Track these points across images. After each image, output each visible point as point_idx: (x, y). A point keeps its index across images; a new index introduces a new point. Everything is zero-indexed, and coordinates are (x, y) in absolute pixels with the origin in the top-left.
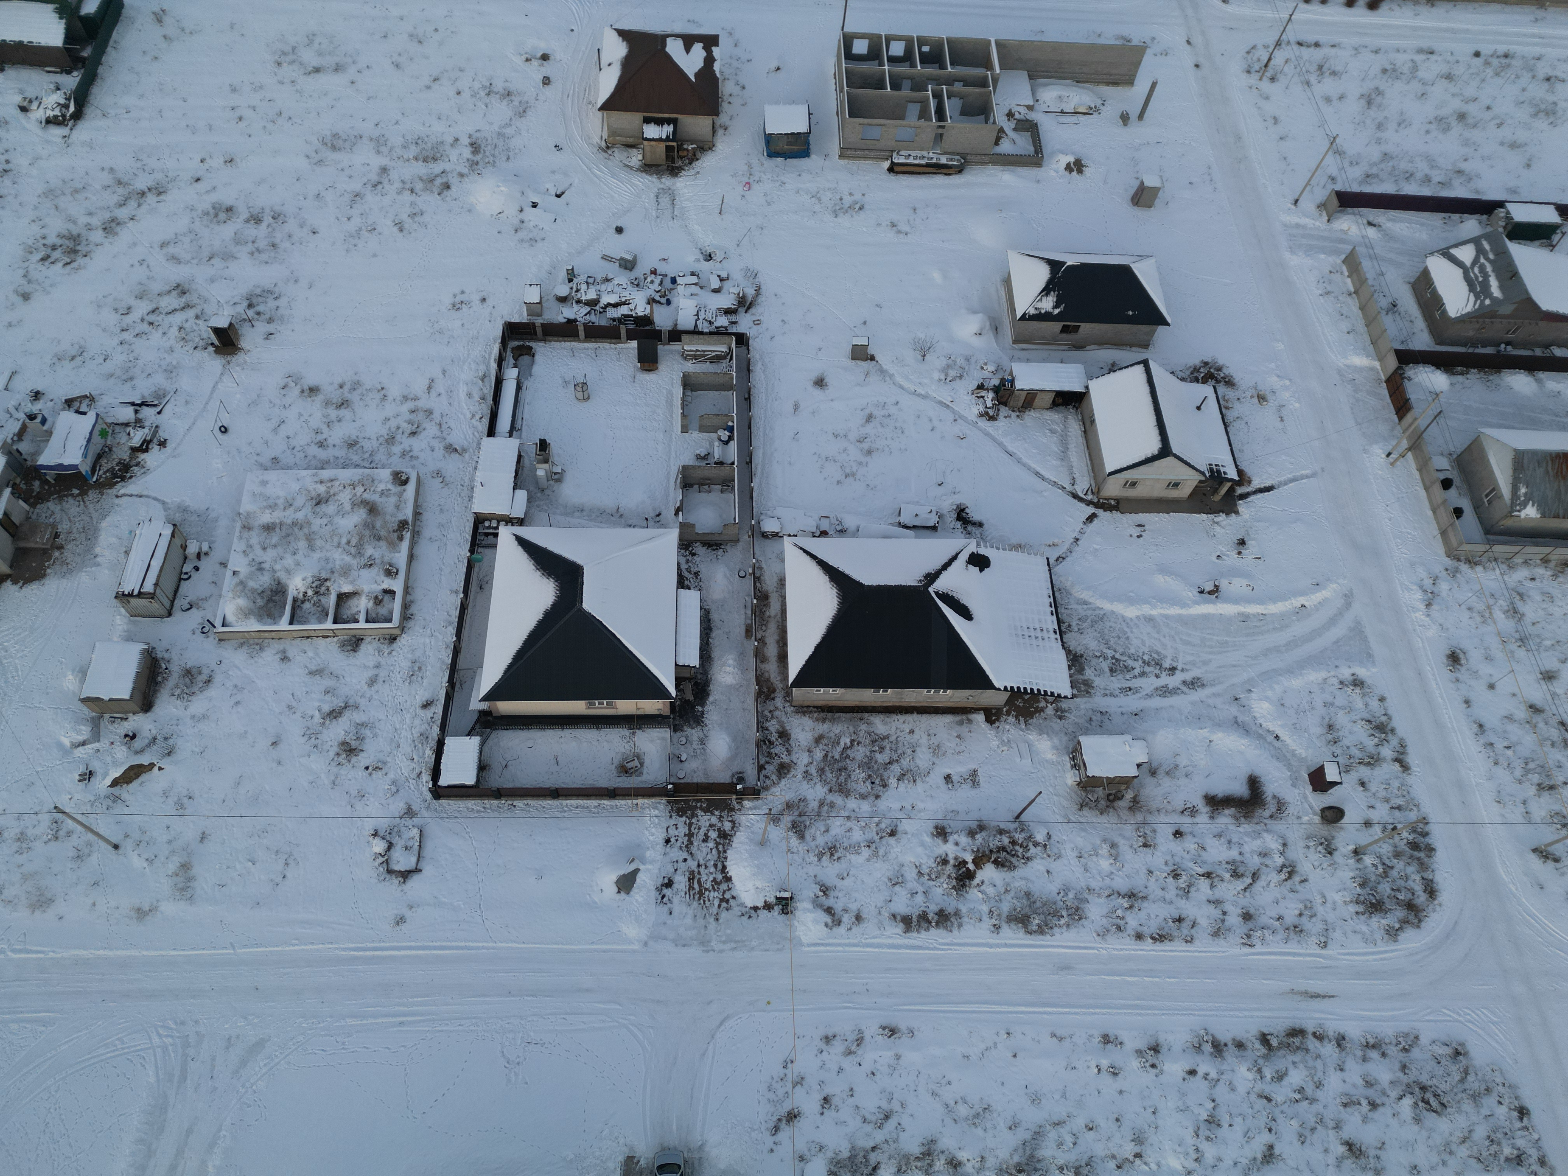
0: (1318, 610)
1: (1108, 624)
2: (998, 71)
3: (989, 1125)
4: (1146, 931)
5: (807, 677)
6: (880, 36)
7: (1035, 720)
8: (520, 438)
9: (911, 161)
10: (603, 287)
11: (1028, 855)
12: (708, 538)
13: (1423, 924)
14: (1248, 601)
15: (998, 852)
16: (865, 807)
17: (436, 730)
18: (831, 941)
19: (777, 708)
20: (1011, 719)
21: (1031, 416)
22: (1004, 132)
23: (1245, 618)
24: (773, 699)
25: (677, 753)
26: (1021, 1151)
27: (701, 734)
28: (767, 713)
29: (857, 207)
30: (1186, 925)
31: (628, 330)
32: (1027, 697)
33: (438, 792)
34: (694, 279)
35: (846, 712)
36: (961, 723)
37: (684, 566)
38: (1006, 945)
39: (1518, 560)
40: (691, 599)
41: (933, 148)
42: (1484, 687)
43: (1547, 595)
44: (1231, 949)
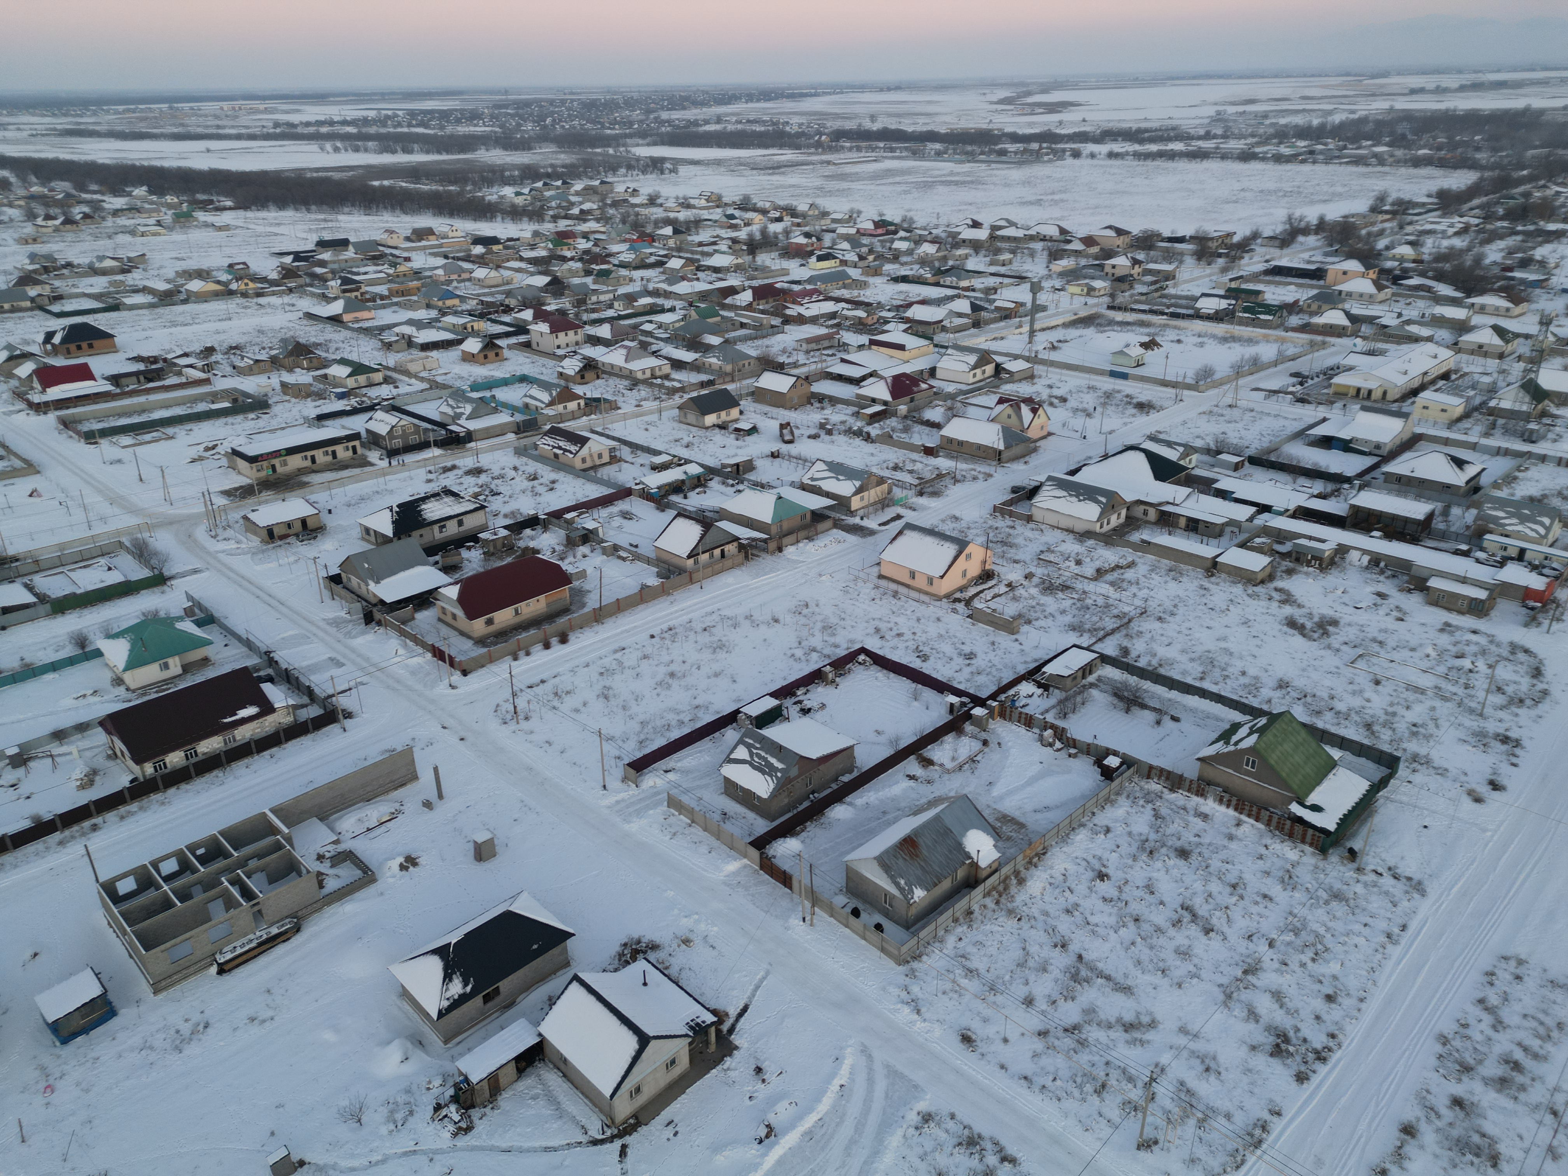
0: (853, 1080)
2: (286, 831)
6: (144, 866)
9: (239, 951)
14: (800, 1117)
21: (505, 1099)
22: (323, 874)
23: (809, 1135)
29: (201, 1028)
41: (257, 928)
42: (1002, 1045)
43: (979, 944)
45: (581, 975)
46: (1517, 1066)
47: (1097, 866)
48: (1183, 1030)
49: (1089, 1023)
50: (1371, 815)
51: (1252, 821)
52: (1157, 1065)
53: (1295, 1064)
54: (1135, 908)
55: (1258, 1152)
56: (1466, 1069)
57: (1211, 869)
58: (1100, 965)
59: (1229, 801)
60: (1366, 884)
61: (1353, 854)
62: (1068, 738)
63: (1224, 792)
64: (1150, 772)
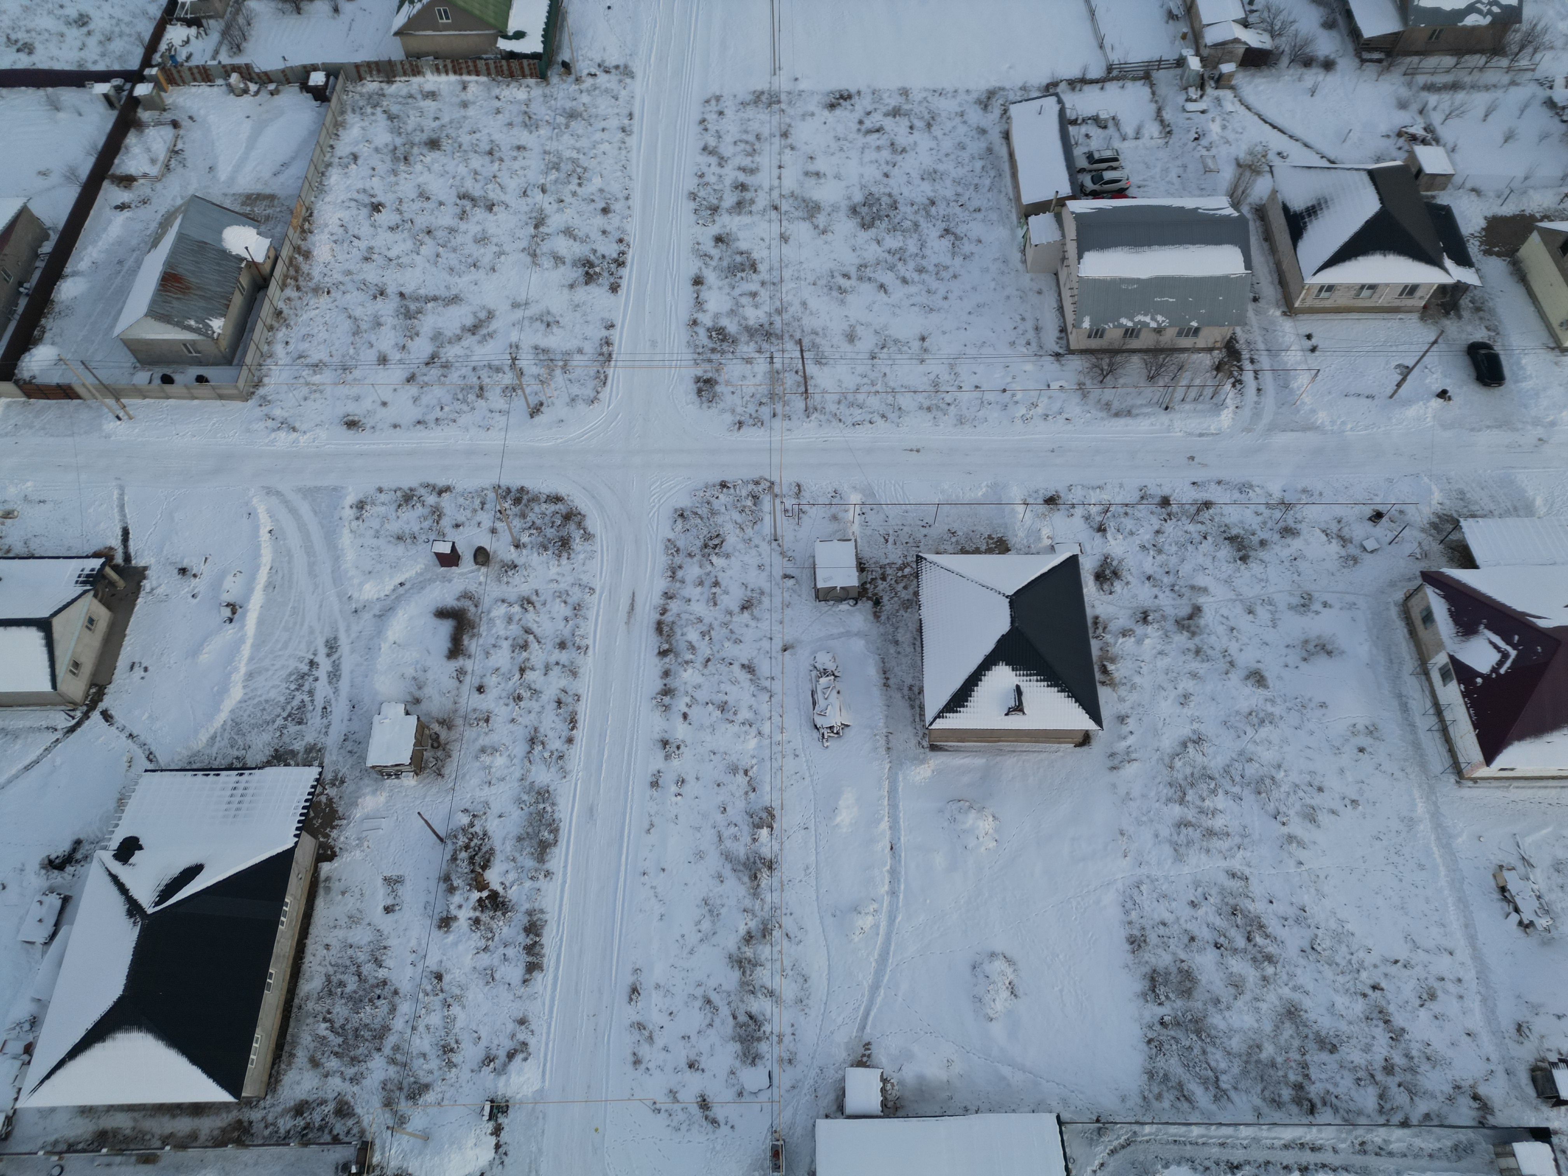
0: (277, 520)
1: (245, 718)
4: (565, 734)
5: (232, 1083)
7: (340, 809)
11: (481, 834)
13: (582, 512)
14: (252, 579)
15: (474, 864)
16: (405, 1008)
18: (542, 1055)
19: (264, 1118)
20: (334, 834)
23: (270, 586)
24: (251, 1123)
26: (740, 874)
28: (267, 1133)
30: (564, 698)
32: (312, 814)
36: (328, 890)
38: (565, 867)
39: (265, 348)
42: (384, 410)
43: (305, 337)
44: (588, 665)
46: (743, 187)
47: (367, 200)
48: (515, 305)
49: (442, 346)
50: (564, 19)
51: (473, 78)
52: (511, 346)
53: (605, 281)
54: (422, 221)
55: (613, 363)
56: (715, 209)
57: (464, 147)
58: (422, 292)
59: (445, 66)
60: (588, 91)
61: (566, 66)
62: (258, 74)
63: (436, 58)
64: (358, 72)
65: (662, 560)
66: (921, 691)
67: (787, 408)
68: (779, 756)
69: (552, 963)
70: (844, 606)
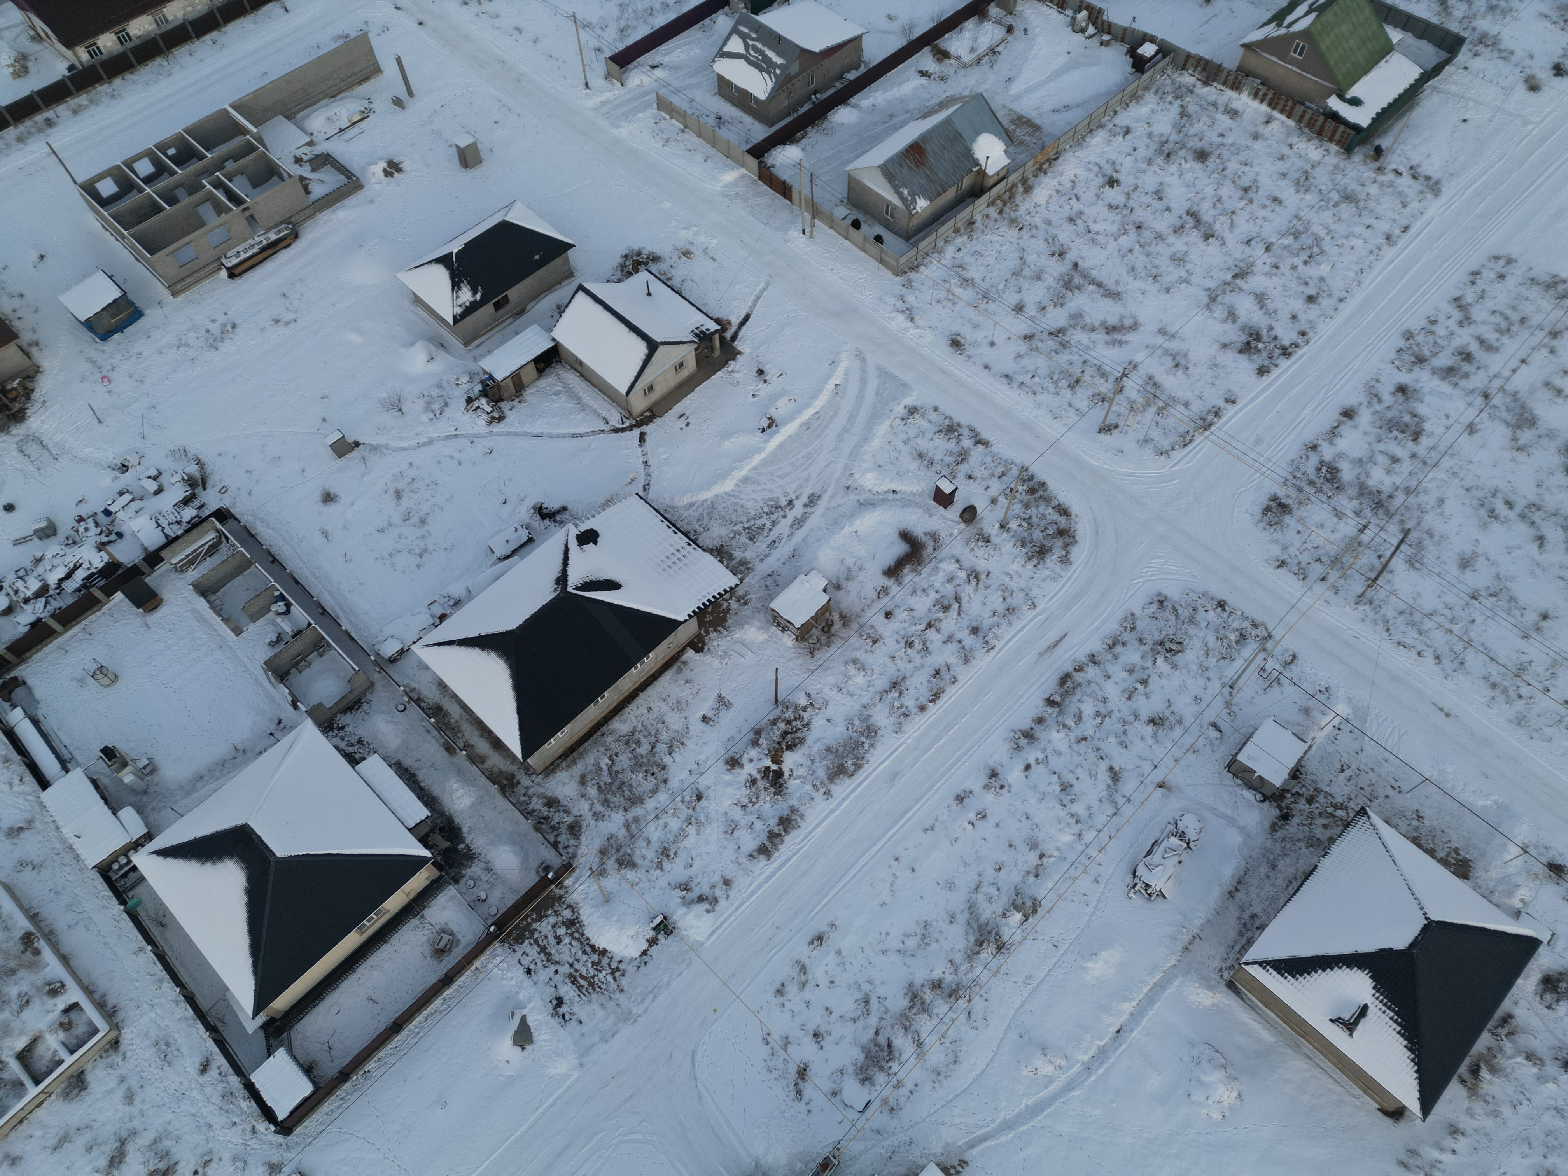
0: (848, 380)
1: (721, 507)
2: (255, 130)
3: (936, 935)
4: (923, 700)
5: (530, 743)
6: (118, 167)
7: (730, 621)
8: (79, 765)
9: (243, 256)
10: (40, 569)
11: (805, 721)
12: (344, 703)
13: (1077, 538)
14: (799, 411)
15: (784, 738)
16: (662, 797)
17: (234, 1081)
18: (721, 919)
19: (527, 788)
20: (713, 635)
21: (529, 393)
22: (306, 178)
23: (806, 425)
24: (518, 783)
25: (474, 897)
26: (970, 930)
27: (482, 865)
28: (522, 799)
29: (229, 328)
30: (943, 672)
31: (101, 589)
32: (710, 609)
33: (285, 1128)
34: (127, 497)
35: (587, 740)
36: (680, 670)
37: (343, 745)
38: (844, 800)
39: (941, 243)
40: (374, 766)
41: (254, 233)
42: (988, 348)
43: (976, 253)
44: (983, 662)
45: (586, 285)
46: (1468, 357)
47: (1109, 171)
48: (1162, 332)
49: (1074, 327)
50: (1411, 108)
51: (1283, 117)
52: (1130, 363)
53: (1260, 360)
54: (1140, 215)
55: (1207, 433)
56: (1421, 360)
57: (1226, 172)
58: (1094, 273)
59: (1265, 95)
60: (1382, 185)
61: (1378, 152)
62: (1103, 22)
63: (1262, 84)
64: (1186, 61)
65: (1113, 626)
66: (1262, 928)
67: (1342, 581)
68: (1081, 868)
69: (779, 862)
70: (1249, 795)
